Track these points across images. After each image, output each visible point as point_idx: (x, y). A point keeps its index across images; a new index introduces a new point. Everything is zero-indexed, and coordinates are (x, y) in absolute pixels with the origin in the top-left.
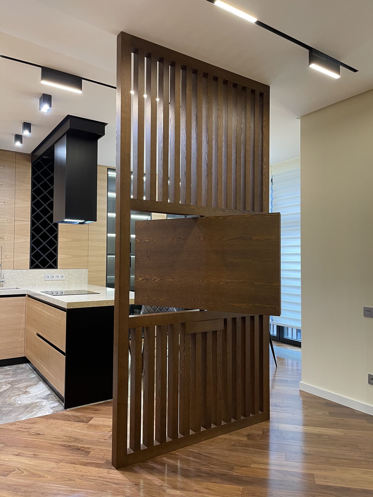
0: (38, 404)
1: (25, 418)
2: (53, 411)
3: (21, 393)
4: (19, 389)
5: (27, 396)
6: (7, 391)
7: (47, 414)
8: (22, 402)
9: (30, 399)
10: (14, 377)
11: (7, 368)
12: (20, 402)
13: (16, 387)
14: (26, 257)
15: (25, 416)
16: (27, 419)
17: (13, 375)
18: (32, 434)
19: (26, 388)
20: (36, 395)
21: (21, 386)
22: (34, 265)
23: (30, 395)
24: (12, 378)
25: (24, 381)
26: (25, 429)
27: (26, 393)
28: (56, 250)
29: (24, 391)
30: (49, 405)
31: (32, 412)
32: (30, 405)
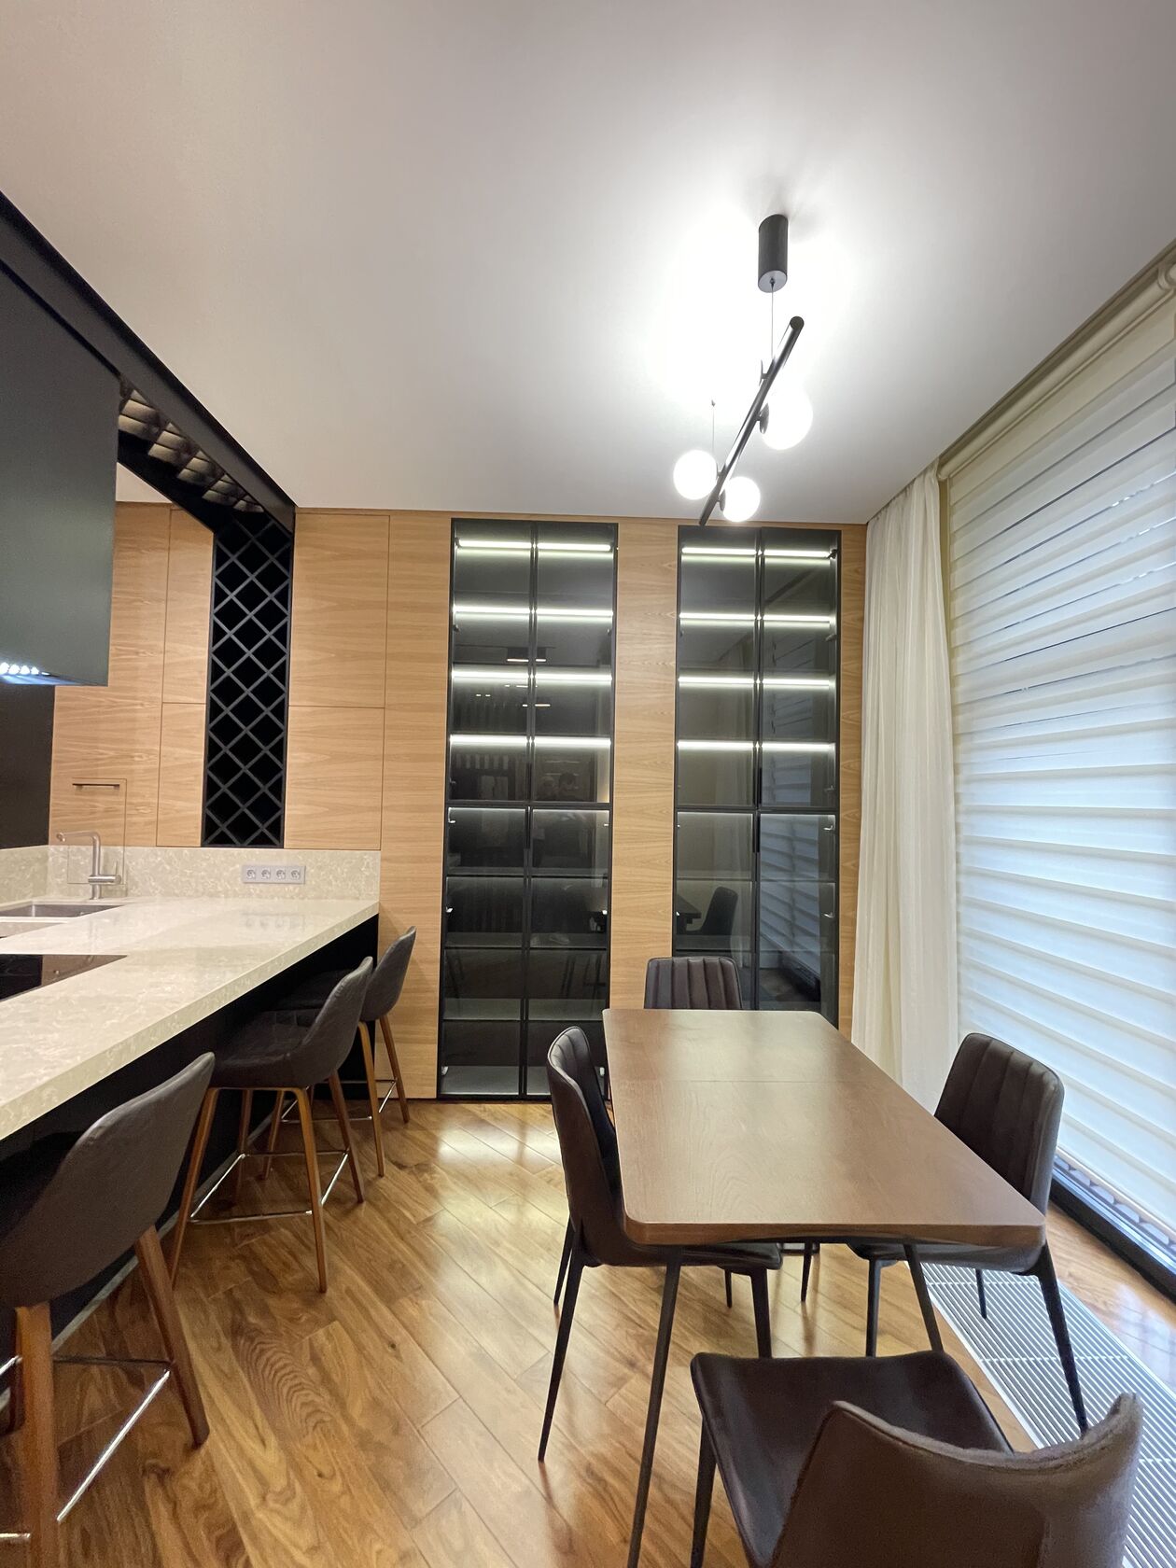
14: (191, 810)
22: (213, 835)
28: (279, 789)
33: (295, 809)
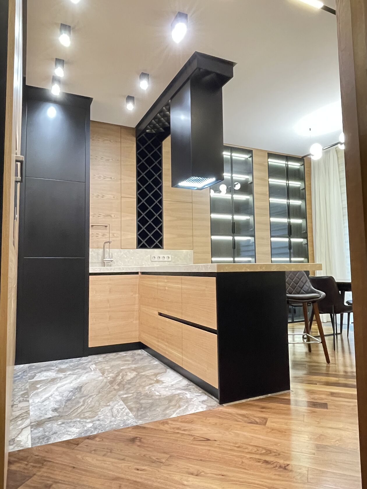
0: (181, 397)
1: (175, 414)
2: (206, 406)
3: (153, 382)
4: (147, 376)
5: (161, 386)
6: (136, 379)
7: (201, 410)
8: (160, 393)
9: (167, 389)
10: (134, 363)
11: (123, 354)
12: (157, 394)
13: (144, 375)
14: (133, 236)
15: (174, 412)
16: (179, 415)
17: (133, 361)
18: (199, 439)
19: (156, 376)
20: (172, 385)
21: (148, 374)
22: (141, 245)
23: (164, 384)
24: (134, 365)
25: (148, 368)
26: (184, 430)
27: (158, 381)
28: (161, 229)
29: (155, 379)
30: (196, 398)
31: (180, 407)
32: (171, 396)
33: (167, 236)
